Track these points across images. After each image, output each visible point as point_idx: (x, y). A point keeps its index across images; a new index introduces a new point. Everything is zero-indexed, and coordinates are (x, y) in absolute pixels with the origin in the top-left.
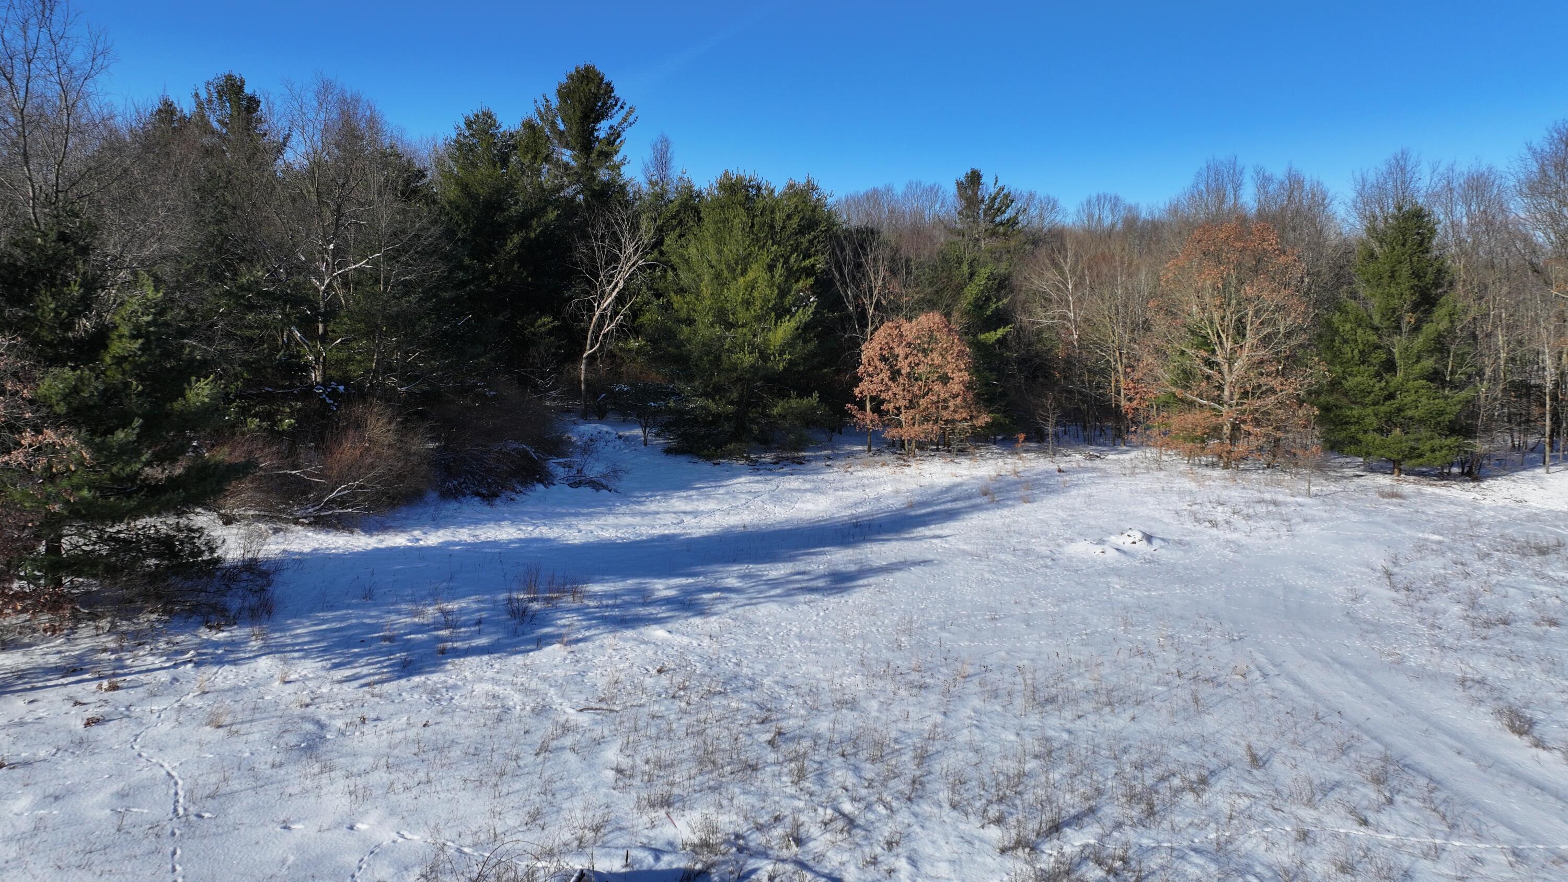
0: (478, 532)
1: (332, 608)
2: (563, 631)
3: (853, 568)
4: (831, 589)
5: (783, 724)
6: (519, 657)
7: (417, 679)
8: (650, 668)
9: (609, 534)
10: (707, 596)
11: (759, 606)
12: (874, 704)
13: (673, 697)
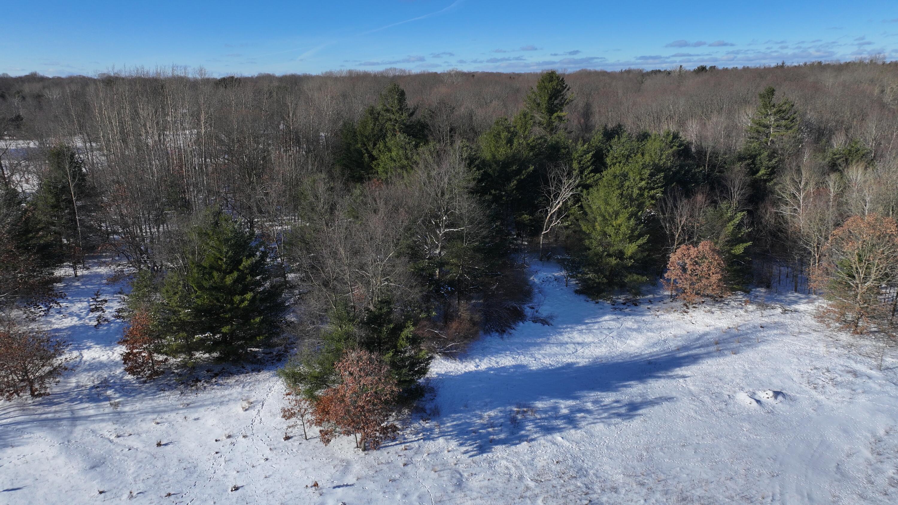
0: (498, 360)
1: (456, 412)
2: (528, 433)
3: (639, 399)
4: (627, 415)
5: (591, 496)
6: (514, 447)
7: (485, 455)
8: (554, 460)
9: (547, 361)
10: (579, 415)
11: (597, 425)
12: (623, 491)
13: (560, 477)
